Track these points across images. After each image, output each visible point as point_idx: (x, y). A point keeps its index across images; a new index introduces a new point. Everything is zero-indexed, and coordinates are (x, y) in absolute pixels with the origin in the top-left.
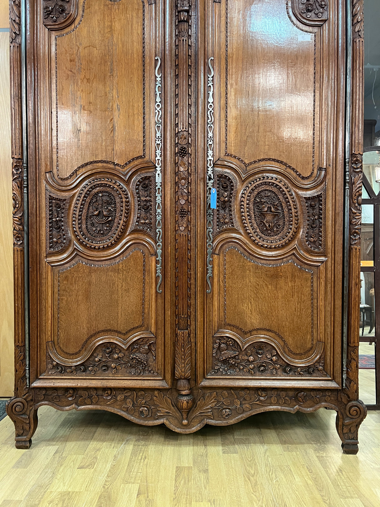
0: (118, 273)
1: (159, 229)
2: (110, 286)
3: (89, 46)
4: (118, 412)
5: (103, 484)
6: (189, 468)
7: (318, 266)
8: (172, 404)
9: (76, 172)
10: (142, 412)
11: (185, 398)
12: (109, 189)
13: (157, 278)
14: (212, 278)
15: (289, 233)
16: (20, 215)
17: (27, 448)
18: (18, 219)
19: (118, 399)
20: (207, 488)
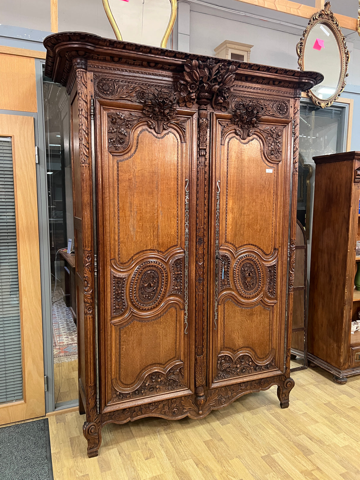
0: (160, 324)
1: (186, 292)
2: (155, 334)
3: (142, 170)
4: (159, 415)
5: (171, 465)
6: (211, 440)
7: (273, 306)
8: (192, 403)
9: (132, 258)
10: (174, 412)
11: (202, 398)
12: (154, 269)
13: (185, 324)
14: (217, 320)
15: (259, 288)
16: (91, 292)
17: (97, 455)
18: (90, 295)
19: (159, 407)
20: (230, 450)
